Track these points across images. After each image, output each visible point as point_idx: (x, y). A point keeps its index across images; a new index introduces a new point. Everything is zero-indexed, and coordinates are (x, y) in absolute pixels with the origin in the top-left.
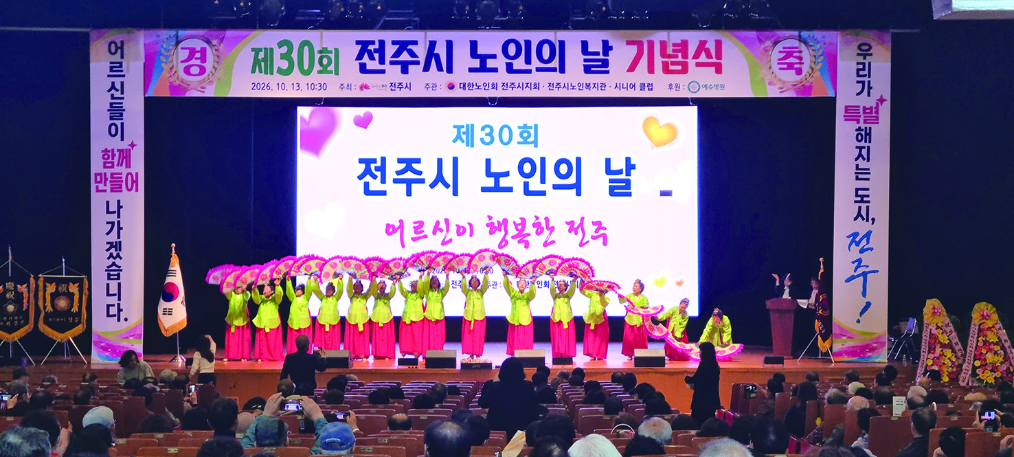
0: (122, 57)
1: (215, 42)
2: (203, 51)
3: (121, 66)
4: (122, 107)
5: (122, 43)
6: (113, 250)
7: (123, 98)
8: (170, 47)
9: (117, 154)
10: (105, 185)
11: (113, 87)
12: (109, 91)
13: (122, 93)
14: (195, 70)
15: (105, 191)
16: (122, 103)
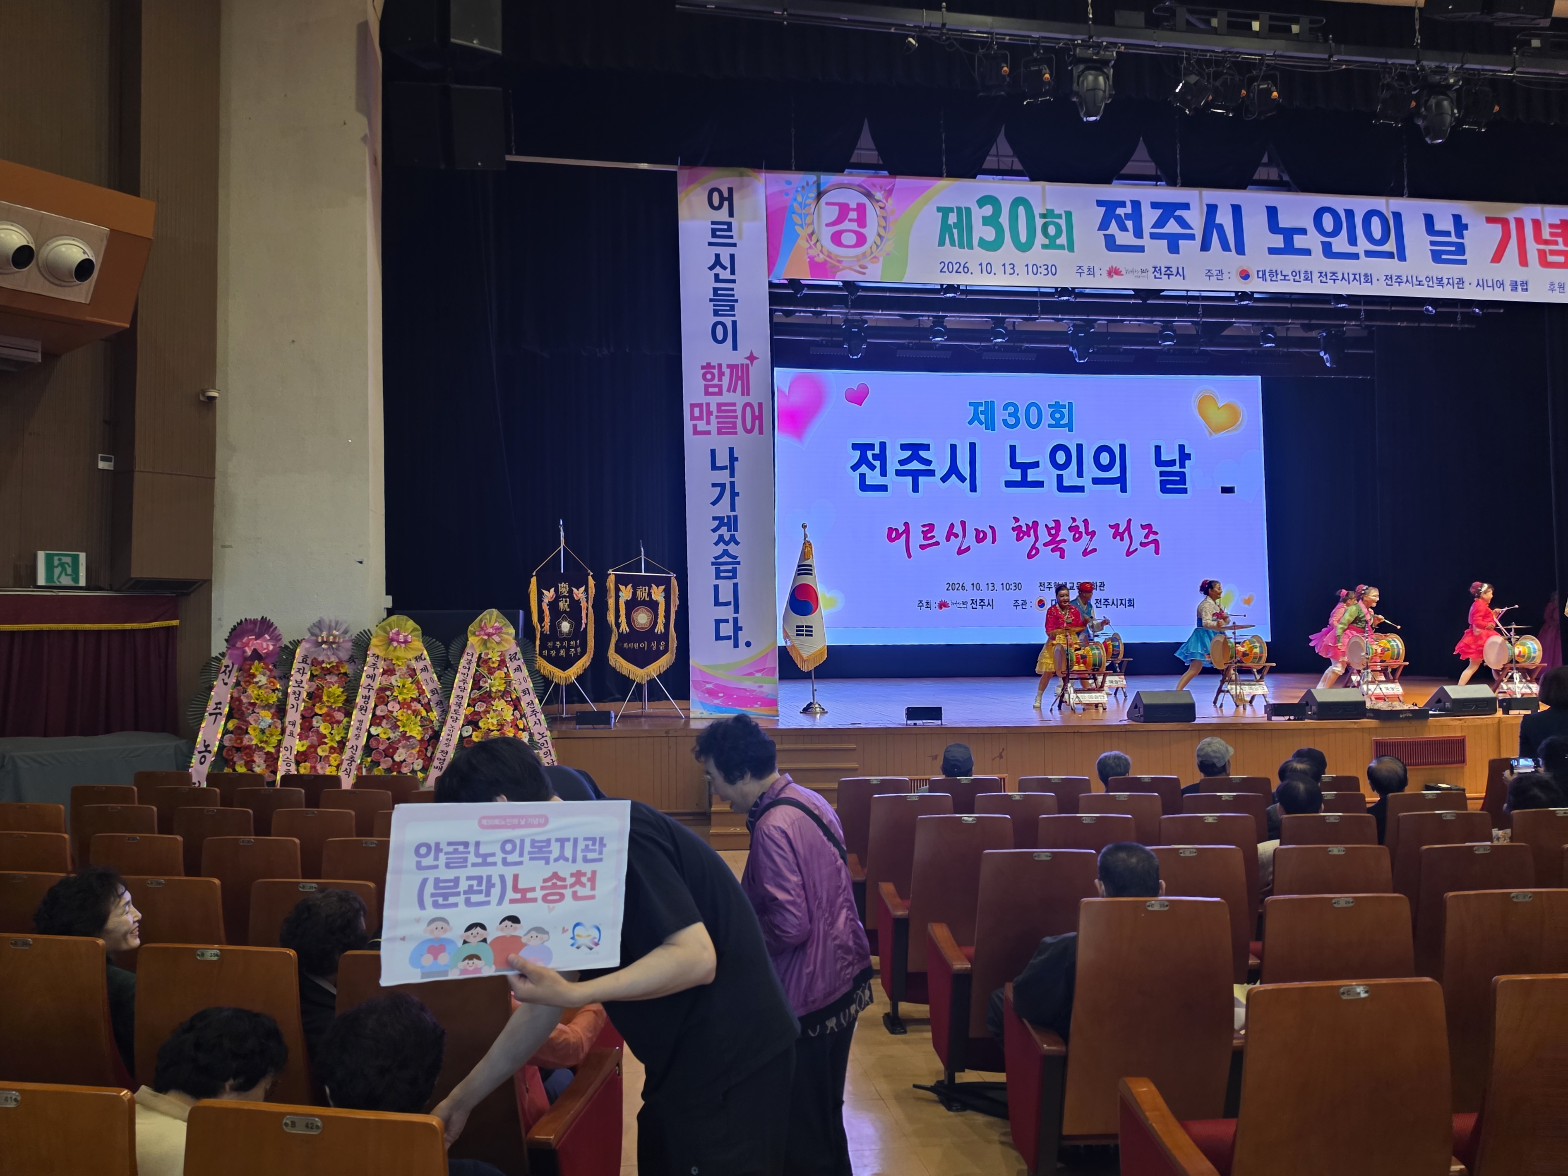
0: (731, 214)
1: (879, 195)
2: (861, 208)
3: (730, 229)
4: (733, 295)
5: (730, 190)
6: (723, 530)
7: (734, 281)
8: (809, 201)
9: (727, 372)
10: (708, 423)
11: (718, 262)
12: (711, 268)
13: (733, 272)
14: (849, 239)
15: (708, 433)
16: (732, 289)
